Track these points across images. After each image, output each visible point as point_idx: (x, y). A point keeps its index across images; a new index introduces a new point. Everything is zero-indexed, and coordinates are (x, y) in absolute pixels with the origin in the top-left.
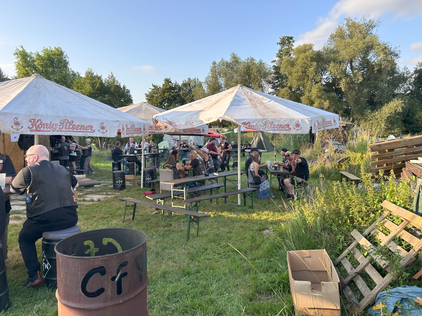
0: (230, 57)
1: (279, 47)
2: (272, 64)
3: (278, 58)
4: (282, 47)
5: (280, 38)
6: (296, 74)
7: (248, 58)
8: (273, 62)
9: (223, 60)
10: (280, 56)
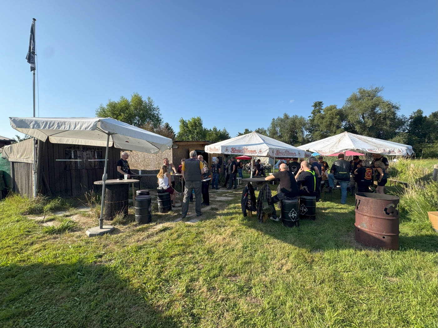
0: (283, 115)
1: (313, 108)
2: (309, 119)
3: (313, 115)
4: (315, 108)
5: (314, 103)
6: (325, 123)
7: (294, 116)
8: (309, 117)
9: (279, 117)
10: (314, 113)
